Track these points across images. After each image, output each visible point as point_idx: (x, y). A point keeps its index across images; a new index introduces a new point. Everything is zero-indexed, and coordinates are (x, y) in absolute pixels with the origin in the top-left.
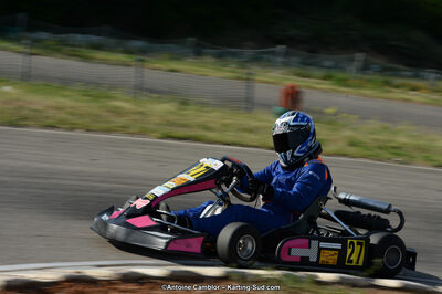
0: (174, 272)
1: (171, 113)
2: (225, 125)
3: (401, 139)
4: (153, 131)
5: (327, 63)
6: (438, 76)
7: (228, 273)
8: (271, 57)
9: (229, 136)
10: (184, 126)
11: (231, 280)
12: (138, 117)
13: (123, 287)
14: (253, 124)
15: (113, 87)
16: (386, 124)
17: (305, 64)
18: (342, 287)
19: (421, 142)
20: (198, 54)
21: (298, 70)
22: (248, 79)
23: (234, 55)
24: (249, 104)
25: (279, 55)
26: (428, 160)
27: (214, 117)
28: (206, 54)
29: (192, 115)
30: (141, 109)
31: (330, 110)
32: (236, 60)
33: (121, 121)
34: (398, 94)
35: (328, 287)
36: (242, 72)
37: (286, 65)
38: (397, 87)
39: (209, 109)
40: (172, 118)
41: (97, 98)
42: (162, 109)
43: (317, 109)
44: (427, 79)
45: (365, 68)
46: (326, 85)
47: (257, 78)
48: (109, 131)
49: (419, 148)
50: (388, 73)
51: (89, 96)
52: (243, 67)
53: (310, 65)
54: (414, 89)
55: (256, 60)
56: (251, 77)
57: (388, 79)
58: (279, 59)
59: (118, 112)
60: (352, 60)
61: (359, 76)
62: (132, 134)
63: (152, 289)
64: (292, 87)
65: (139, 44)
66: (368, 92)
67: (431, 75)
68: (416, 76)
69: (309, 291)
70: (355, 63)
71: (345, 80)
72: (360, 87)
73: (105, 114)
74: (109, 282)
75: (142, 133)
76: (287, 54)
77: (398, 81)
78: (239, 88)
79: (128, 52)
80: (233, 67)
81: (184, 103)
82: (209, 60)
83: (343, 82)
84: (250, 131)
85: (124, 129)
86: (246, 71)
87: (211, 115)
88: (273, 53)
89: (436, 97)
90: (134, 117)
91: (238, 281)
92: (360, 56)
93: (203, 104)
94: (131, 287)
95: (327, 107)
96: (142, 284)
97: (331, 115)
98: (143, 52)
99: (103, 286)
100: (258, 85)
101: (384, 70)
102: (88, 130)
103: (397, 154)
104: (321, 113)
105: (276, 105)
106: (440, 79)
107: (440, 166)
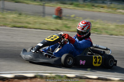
0: (16, 76)
1: (15, 18)
2: (35, 22)
3: (97, 26)
4: (9, 25)
7: (35, 75)
9: (37, 26)
10: (20, 23)
11: (37, 78)
14: (45, 21)
18: (75, 79)
22: (43, 5)
24: (44, 14)
26: (107, 33)
27: (31, 19)
29: (23, 18)
30: (4, 17)
31: (72, 16)
34: (96, 9)
38: (96, 7)
39: (29, 16)
40: (15, 20)
42: (12, 16)
43: (68, 15)
46: (71, 7)
49: (104, 29)
50: (93, 2)
54: (102, 7)
57: (93, 4)
62: (1, 26)
66: (86, 9)
67: (108, 2)
68: (103, 3)
71: (78, 5)
72: (84, 7)
75: (5, 25)
77: (96, 5)
81: (20, 14)
83: (77, 6)
84: (44, 24)
89: (110, 10)
91: (39, 78)
93: (27, 14)
95: (72, 15)
100: (47, 7)
101: (91, 1)
103: (96, 31)
104: (70, 17)
105: (54, 15)
106: (111, 4)
107: (111, 35)
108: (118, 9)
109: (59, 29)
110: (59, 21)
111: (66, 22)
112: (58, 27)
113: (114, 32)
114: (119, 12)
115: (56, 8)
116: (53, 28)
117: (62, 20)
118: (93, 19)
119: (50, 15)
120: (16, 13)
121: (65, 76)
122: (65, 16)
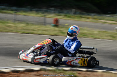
0: (26, 69)
1: (24, 26)
2: (39, 29)
3: (85, 32)
4: (19, 32)
5: (65, 12)
6: (94, 14)
7: (41, 69)
8: (50, 11)
9: (40, 32)
10: (28, 30)
11: (42, 71)
12: (15, 28)
13: (13, 74)
14: (46, 29)
15: (8, 20)
16: (81, 28)
17: (59, 12)
18: (71, 71)
19: (90, 32)
20: (31, 10)
21: (58, 14)
22: (44, 17)
23: (41, 10)
24: (45, 23)
25: (53, 10)
26: (92, 37)
27: (36, 27)
28: (33, 10)
29: (30, 27)
30: (16, 26)
32: (41, 12)
33: (11, 29)
34: (84, 20)
35: (67, 71)
36: (43, 15)
37: (54, 13)
38: (84, 18)
39: (35, 25)
40: (25, 28)
41: (4, 23)
42: (22, 25)
44: (91, 15)
45: (75, 13)
46: (65, 18)
47: (47, 16)
48: (7, 32)
49: (90, 34)
50: (81, 14)
51: (2, 23)
52: (43, 14)
53: (61, 12)
54: (88, 18)
55: (46, 12)
56: (45, 16)
57: (81, 16)
58: (53, 11)
59: (10, 27)
60: (72, 11)
61: (74, 15)
62: (14, 32)
63: (21, 74)
64: (56, 19)
65: (15, 8)
66: (76, 19)
67: (92, 14)
68: (88, 15)
69: (62, 73)
70: (72, 12)
71: (70, 16)
72: (74, 18)
73: (6, 27)
74: (9, 73)
75: (17, 32)
76: (54, 10)
77: (84, 16)
78: (42, 19)
79: (12, 10)
80: (40, 14)
81: (28, 24)
82: (34, 12)
83: (70, 17)
84: (46, 31)
85: (11, 31)
86: (44, 15)
87: (35, 27)
88: (51, 10)
89: (93, 20)
90: (14, 28)
92: (74, 10)
93: (33, 24)
94: (15, 74)
95: (66, 24)
96: (18, 73)
97: (66, 26)
98: (16, 10)
99: (7, 74)
100: (47, 18)
101: (80, 13)
102: (2, 32)
103: (84, 35)
104: (64, 25)
105: (52, 24)
106: (95, 15)
107: (96, 38)
108: (100, 19)
109: (57, 34)
110: (57, 28)
111: (62, 29)
112: (56, 33)
113: (97, 36)
114: (100, 22)
115: (54, 19)
116: (52, 34)
117: (59, 27)
118: (82, 27)
119: (50, 24)
120: (25, 23)
121: (62, 69)
122: (61, 25)
